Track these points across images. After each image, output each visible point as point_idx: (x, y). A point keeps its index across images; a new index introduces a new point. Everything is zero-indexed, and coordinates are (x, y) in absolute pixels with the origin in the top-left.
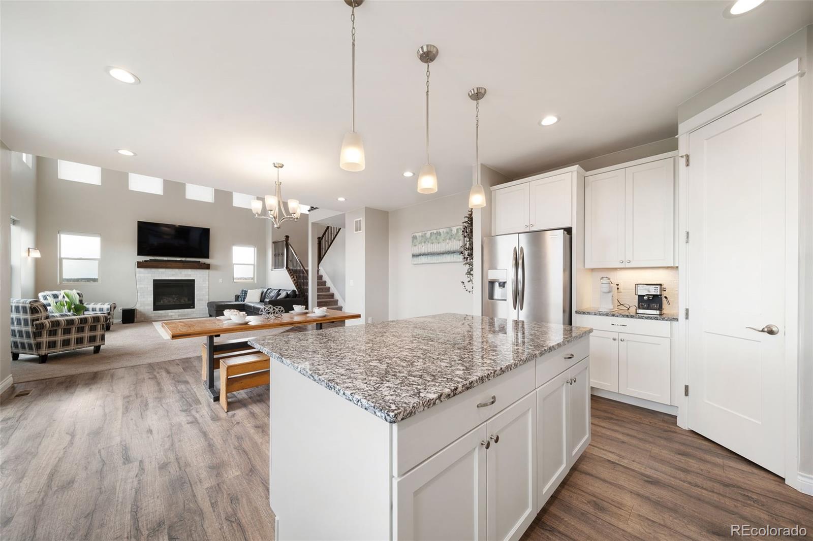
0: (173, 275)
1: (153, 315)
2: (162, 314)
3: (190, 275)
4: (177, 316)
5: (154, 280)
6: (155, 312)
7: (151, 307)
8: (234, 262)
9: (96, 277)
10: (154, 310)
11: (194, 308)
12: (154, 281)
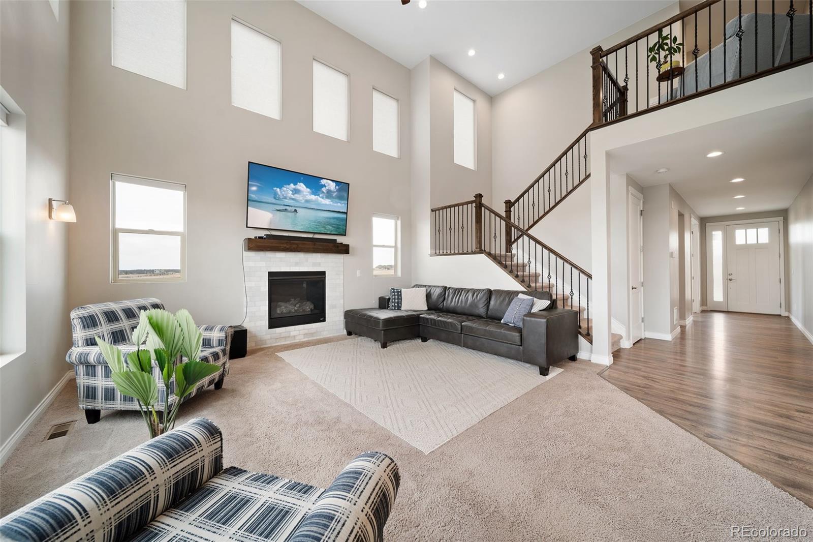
0: (297, 264)
1: (268, 337)
2: (281, 333)
3: (319, 264)
4: (303, 336)
5: (269, 272)
6: (270, 330)
7: (265, 322)
8: (374, 243)
9: (179, 268)
10: (270, 328)
11: (324, 320)
12: (271, 274)
